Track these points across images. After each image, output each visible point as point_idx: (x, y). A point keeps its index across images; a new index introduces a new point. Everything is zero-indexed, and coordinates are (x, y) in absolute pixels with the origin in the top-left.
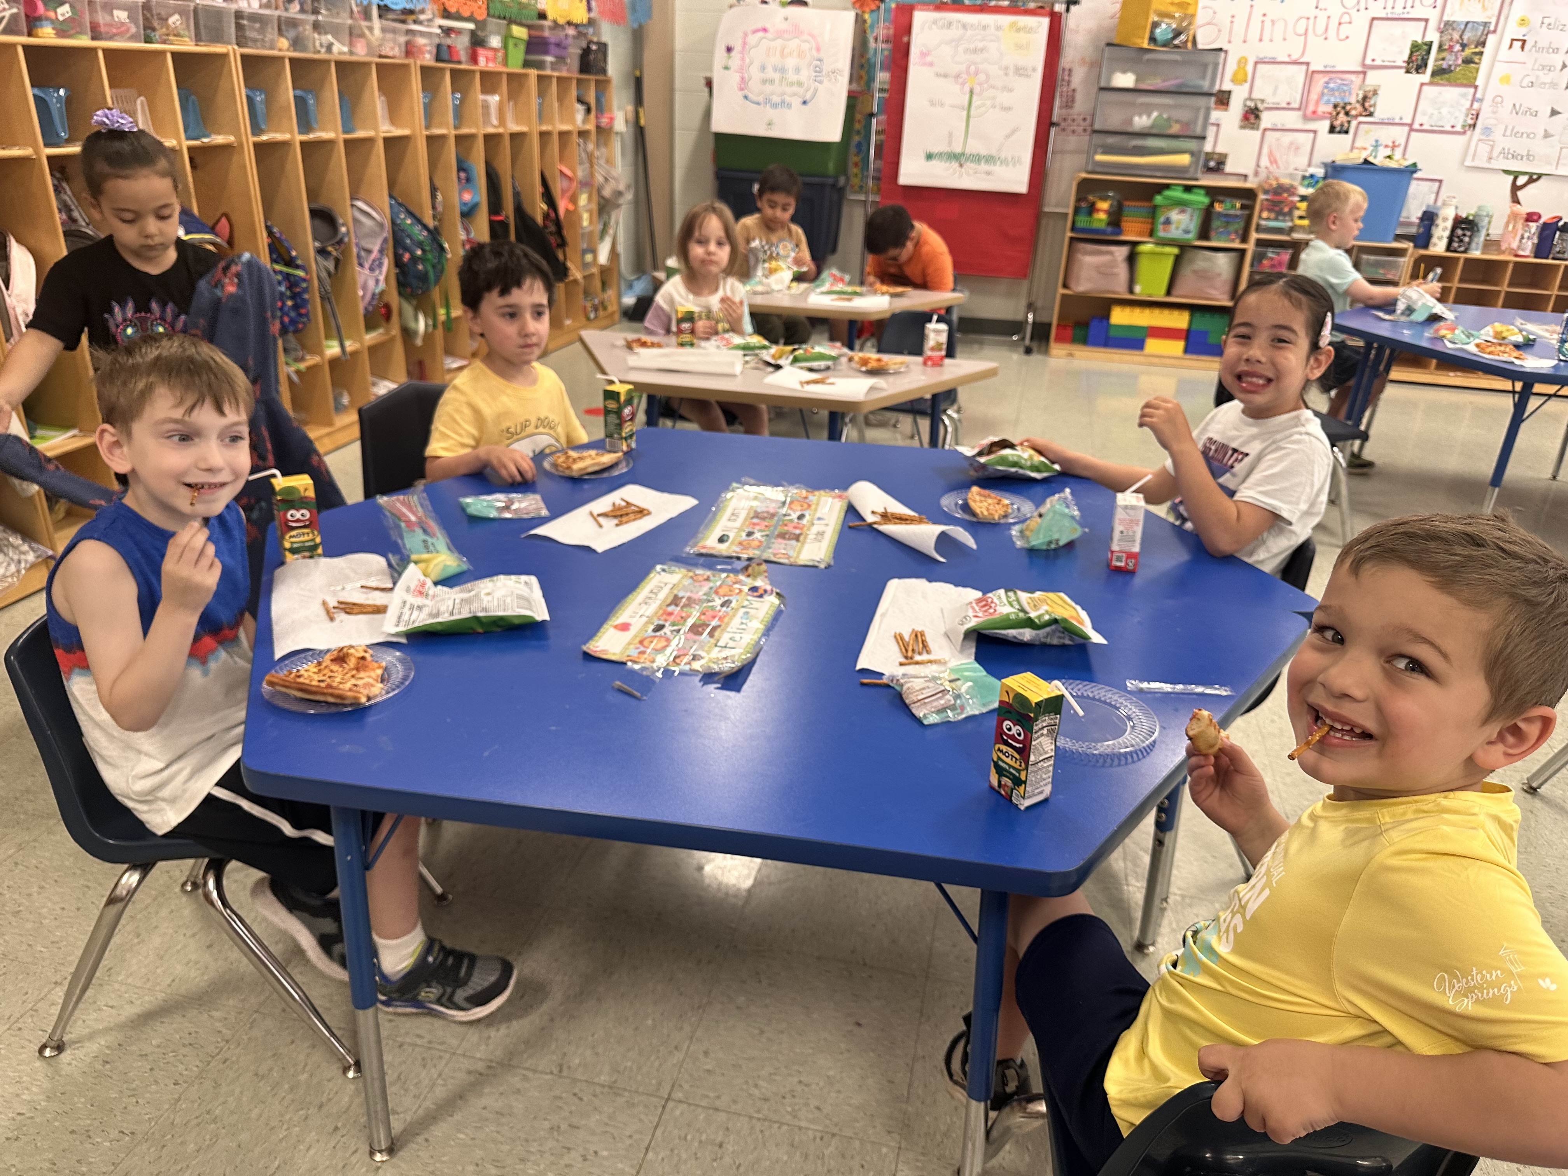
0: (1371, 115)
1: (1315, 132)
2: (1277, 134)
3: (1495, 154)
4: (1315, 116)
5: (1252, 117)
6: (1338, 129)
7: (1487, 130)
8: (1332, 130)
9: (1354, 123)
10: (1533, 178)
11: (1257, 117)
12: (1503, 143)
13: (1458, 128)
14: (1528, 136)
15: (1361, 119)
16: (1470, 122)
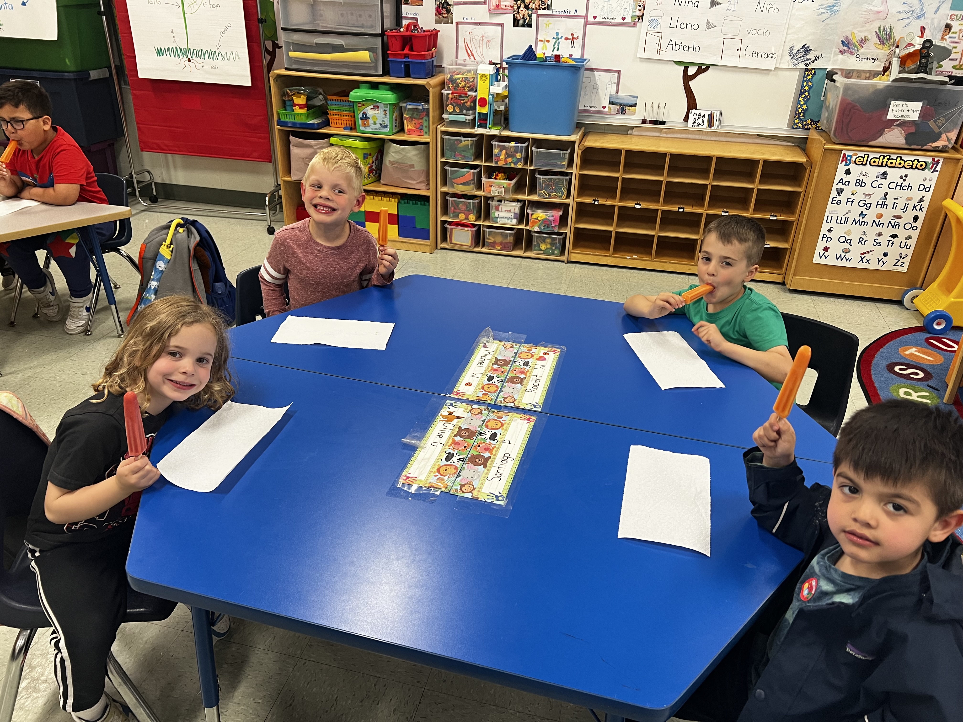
0: (548, 8)
1: (502, 25)
2: (469, 28)
3: (663, 46)
4: (498, 10)
5: (444, 11)
6: (521, 22)
7: (654, 22)
8: (516, 23)
9: (534, 16)
10: (702, 69)
11: (449, 11)
12: (668, 34)
13: (628, 20)
14: (692, 27)
15: (540, 12)
16: (638, 13)
